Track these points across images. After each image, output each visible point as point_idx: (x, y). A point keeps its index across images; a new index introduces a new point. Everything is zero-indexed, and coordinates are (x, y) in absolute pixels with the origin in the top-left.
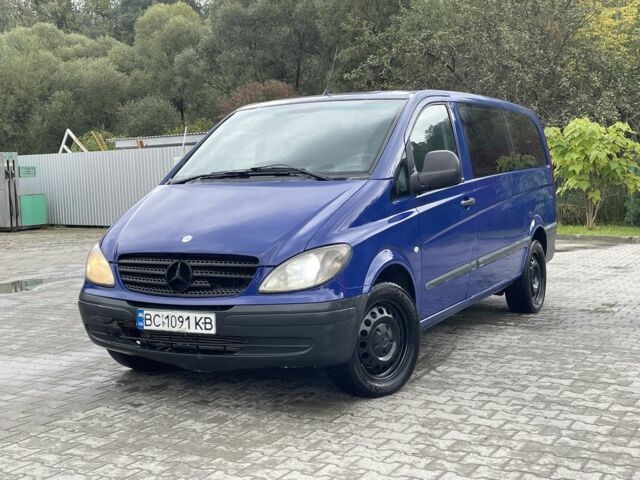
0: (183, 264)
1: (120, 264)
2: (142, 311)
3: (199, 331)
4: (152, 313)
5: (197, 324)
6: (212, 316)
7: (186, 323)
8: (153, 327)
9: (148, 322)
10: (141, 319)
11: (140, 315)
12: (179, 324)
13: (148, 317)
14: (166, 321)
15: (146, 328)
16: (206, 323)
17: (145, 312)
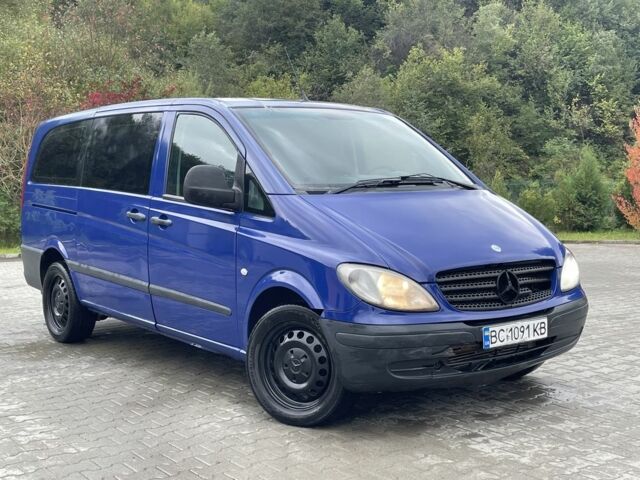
0: (509, 273)
1: (440, 284)
2: (487, 329)
3: (537, 337)
4: (496, 328)
5: (535, 330)
6: (545, 320)
7: (526, 332)
8: (498, 344)
9: (494, 339)
10: (487, 338)
11: (487, 334)
12: (521, 334)
13: (493, 334)
14: (510, 334)
15: (491, 346)
16: (541, 328)
17: (491, 329)
